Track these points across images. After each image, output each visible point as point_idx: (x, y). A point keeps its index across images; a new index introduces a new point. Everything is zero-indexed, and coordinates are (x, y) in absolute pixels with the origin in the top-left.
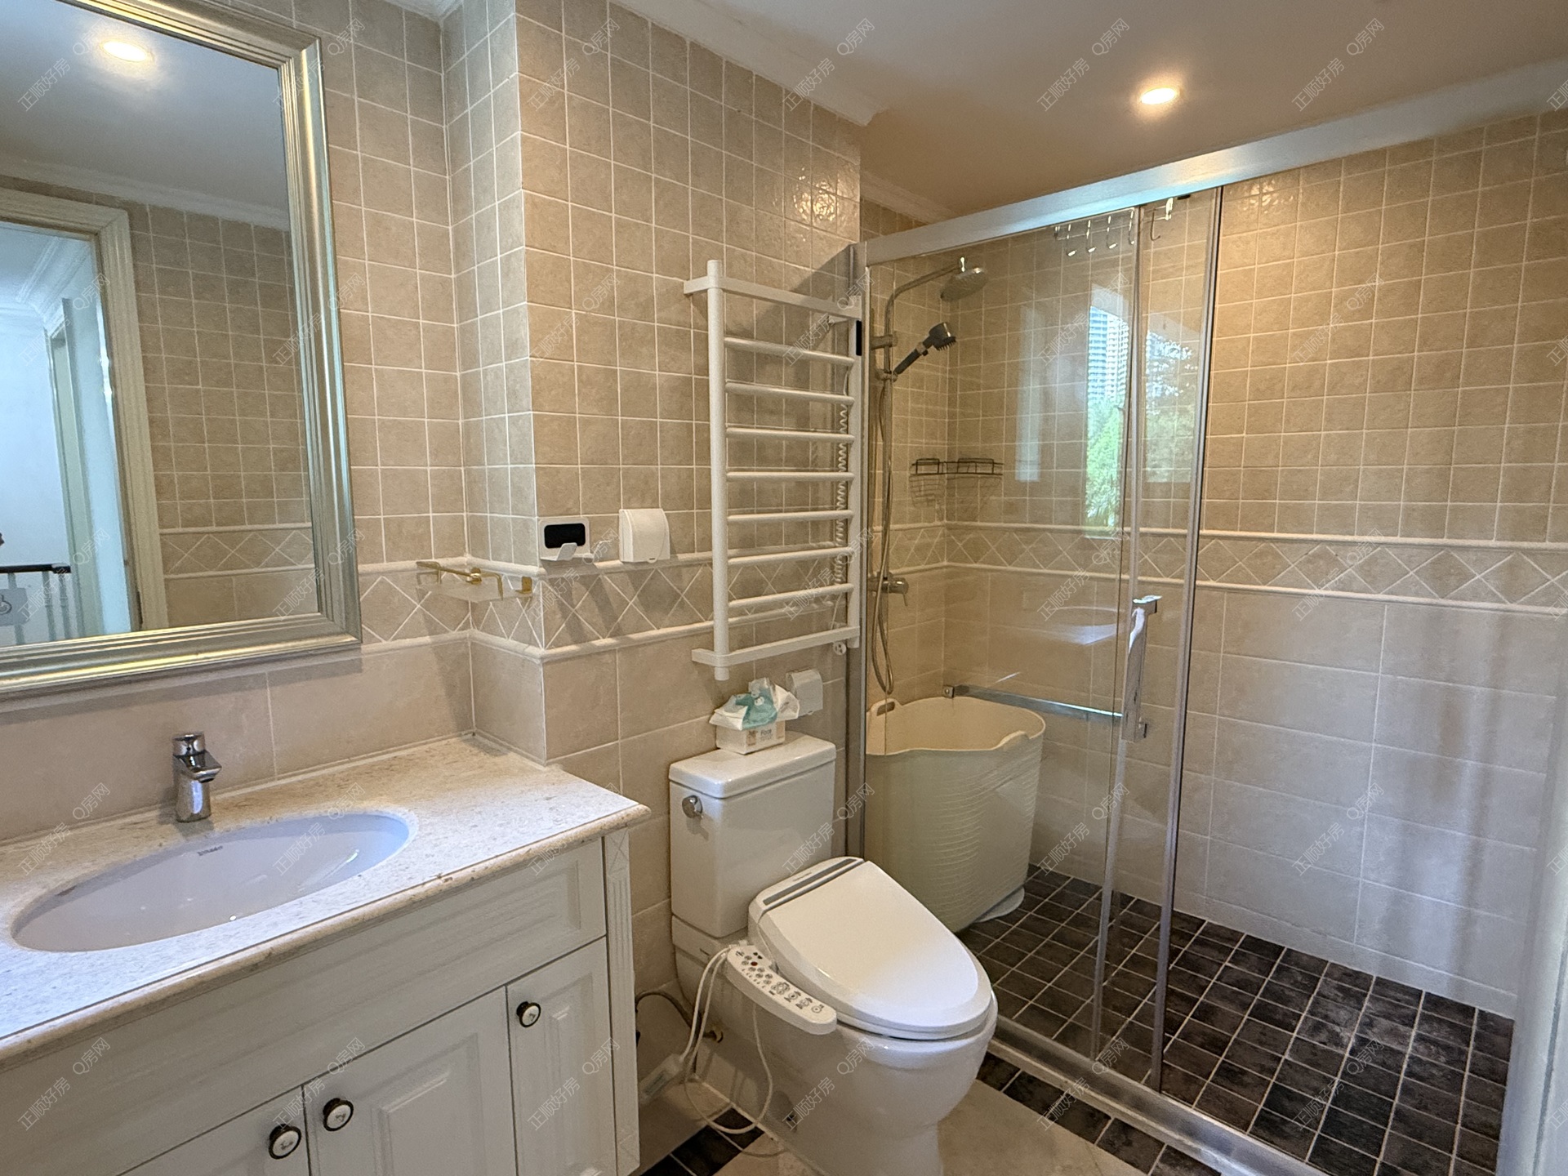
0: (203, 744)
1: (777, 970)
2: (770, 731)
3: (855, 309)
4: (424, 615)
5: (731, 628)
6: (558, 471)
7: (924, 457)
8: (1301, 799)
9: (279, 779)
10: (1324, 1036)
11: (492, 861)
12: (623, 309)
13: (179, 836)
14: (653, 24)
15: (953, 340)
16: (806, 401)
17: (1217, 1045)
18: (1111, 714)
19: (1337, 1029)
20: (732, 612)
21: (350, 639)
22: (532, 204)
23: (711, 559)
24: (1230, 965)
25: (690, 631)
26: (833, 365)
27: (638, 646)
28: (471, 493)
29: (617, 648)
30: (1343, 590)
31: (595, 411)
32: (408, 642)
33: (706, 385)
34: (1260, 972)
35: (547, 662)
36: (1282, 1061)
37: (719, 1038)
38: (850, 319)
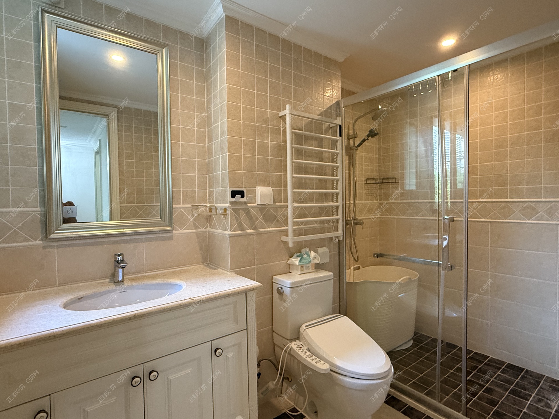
0: (123, 258)
1: (309, 351)
2: (309, 267)
3: (338, 121)
4: (193, 222)
5: (295, 230)
6: (236, 173)
7: (369, 177)
8: (527, 306)
9: (146, 273)
10: (543, 404)
11: (207, 295)
12: (258, 121)
13: (114, 286)
14: (269, 33)
15: (377, 134)
16: (322, 152)
17: (493, 403)
18: (437, 262)
19: (549, 402)
20: (295, 223)
21: (169, 228)
22: (229, 88)
23: (287, 205)
24: (500, 374)
25: (280, 230)
26: (332, 140)
27: (262, 234)
28: (209, 183)
29: (255, 234)
30: (539, 220)
31: (248, 154)
32: (188, 231)
33: (285, 147)
34: (514, 377)
35: (231, 236)
36: (523, 412)
37: (290, 380)
38: (337, 124)
